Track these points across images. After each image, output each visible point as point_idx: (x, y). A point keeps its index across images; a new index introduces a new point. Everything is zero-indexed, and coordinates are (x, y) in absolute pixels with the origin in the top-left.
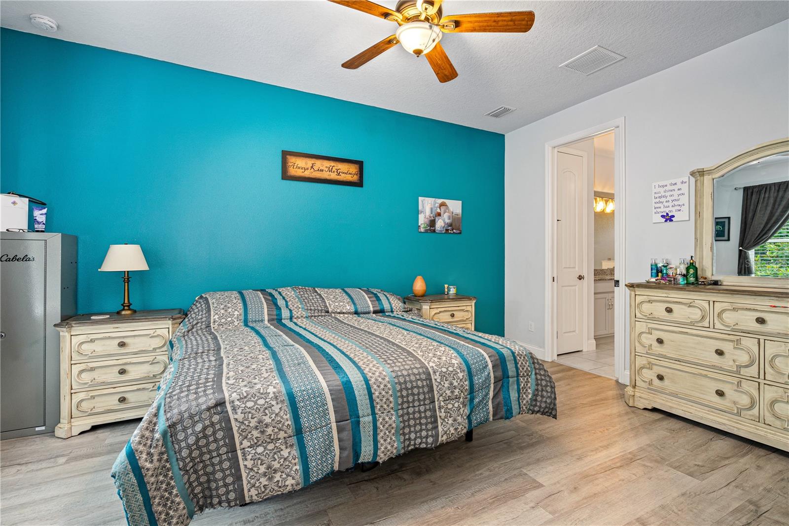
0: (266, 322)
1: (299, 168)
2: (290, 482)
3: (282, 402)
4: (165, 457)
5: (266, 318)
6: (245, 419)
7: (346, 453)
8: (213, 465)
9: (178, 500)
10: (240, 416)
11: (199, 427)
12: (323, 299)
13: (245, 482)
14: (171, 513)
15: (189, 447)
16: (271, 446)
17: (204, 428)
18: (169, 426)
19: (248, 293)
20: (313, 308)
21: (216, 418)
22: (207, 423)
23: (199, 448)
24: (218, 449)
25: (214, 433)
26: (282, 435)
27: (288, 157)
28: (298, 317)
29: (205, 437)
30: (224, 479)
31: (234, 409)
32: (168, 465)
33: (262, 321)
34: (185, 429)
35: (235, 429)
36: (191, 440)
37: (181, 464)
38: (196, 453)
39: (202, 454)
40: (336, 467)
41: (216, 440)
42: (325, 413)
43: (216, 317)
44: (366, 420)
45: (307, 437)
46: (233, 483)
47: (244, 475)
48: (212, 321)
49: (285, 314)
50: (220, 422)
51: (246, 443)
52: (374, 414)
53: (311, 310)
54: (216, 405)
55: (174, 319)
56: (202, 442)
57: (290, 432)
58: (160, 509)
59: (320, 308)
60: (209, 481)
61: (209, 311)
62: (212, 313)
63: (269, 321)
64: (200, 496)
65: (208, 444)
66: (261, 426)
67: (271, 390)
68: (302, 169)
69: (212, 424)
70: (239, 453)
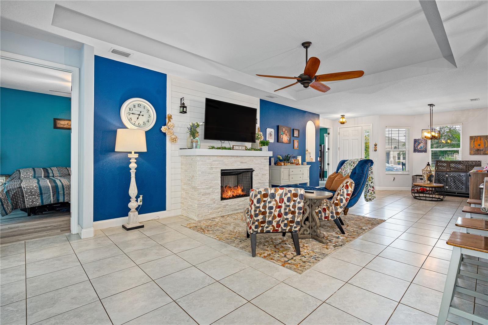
0: (43, 177)
1: (61, 124)
2: (38, 204)
3: (37, 187)
4: (6, 197)
5: (43, 176)
6: (27, 190)
7: (54, 199)
8: (18, 199)
9: (10, 205)
10: (26, 190)
11: (15, 191)
12: (68, 171)
13: (26, 203)
14: (9, 207)
15: (12, 195)
16: (34, 196)
17: (16, 192)
18: (7, 191)
19: (36, 169)
20: (63, 173)
21: (19, 190)
22: (17, 190)
23: (15, 195)
24: (19, 196)
25: (19, 193)
26: (36, 194)
27: (57, 121)
28: (56, 176)
29: (16, 193)
30: (21, 202)
31: (24, 188)
32: (7, 199)
33: (41, 177)
34: (11, 192)
35: (24, 192)
36: (13, 193)
37: (10, 198)
38: (14, 197)
39: (15, 197)
40: (52, 202)
41: (19, 194)
42: (49, 190)
43: (23, 175)
44: (61, 192)
45: (43, 195)
46: (23, 203)
47: (26, 202)
48: (21, 177)
49: (51, 175)
50: (20, 191)
51: (27, 195)
52: (64, 191)
53: (62, 174)
54: (19, 187)
55: (6, 176)
56: (15, 194)
57: (39, 193)
58: (6, 207)
59: (66, 173)
60: (17, 203)
61: (20, 173)
62: (21, 174)
63: (44, 177)
64: (14, 206)
65: (17, 195)
66: (31, 192)
67: (34, 185)
68: (63, 125)
69: (18, 191)
70: (25, 197)
